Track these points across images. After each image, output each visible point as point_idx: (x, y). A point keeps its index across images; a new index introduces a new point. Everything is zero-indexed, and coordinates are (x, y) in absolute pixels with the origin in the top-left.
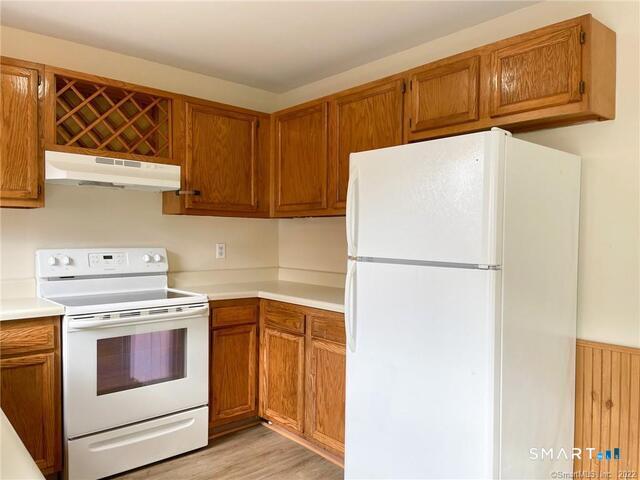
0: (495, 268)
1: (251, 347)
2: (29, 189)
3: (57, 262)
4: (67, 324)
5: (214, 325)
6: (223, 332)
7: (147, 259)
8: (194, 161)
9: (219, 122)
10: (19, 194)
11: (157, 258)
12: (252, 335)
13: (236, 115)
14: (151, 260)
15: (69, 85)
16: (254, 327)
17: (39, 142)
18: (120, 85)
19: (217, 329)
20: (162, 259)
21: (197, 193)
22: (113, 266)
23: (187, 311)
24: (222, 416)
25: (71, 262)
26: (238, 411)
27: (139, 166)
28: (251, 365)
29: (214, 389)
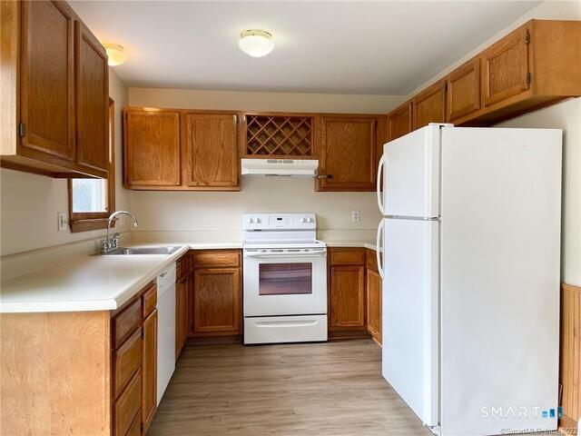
0: (434, 219)
1: (361, 282)
2: (233, 180)
3: (252, 221)
4: (246, 253)
5: (333, 263)
6: (338, 268)
7: (302, 220)
8: (327, 155)
9: (346, 127)
10: (228, 184)
11: (309, 220)
12: (361, 273)
13: (359, 120)
14: (305, 221)
15: (254, 119)
16: (362, 268)
17: (238, 154)
18: (281, 115)
19: (334, 266)
20: (311, 221)
21: (330, 177)
22: (282, 224)
23: (311, 251)
24: (338, 324)
25: (259, 221)
26: (350, 324)
27: (292, 162)
28: (360, 294)
29: (333, 305)
